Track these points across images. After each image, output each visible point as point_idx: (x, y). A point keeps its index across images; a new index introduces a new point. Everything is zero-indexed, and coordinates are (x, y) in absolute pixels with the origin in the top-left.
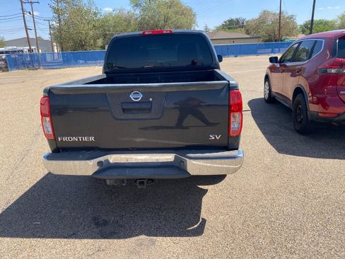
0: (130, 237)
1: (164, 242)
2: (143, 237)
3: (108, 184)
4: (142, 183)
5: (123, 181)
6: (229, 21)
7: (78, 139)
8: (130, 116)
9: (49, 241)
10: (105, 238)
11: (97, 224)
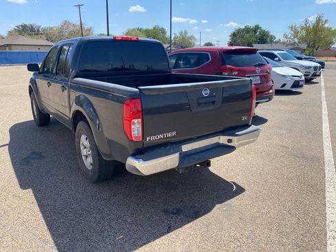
7: (164, 136)
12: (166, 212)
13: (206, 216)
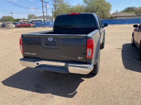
0: (45, 93)
1: (57, 98)
2: (50, 94)
3: (41, 72)
4: (52, 73)
5: (46, 71)
6: (128, 8)
7: (31, 54)
8: (48, 47)
9: (18, 90)
10: (36, 92)
11: (37, 87)
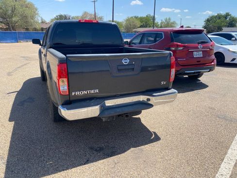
3: (104, 121)
4: (127, 116)
6: (60, 16)
7: (88, 92)
12: (91, 148)
13: (119, 155)
